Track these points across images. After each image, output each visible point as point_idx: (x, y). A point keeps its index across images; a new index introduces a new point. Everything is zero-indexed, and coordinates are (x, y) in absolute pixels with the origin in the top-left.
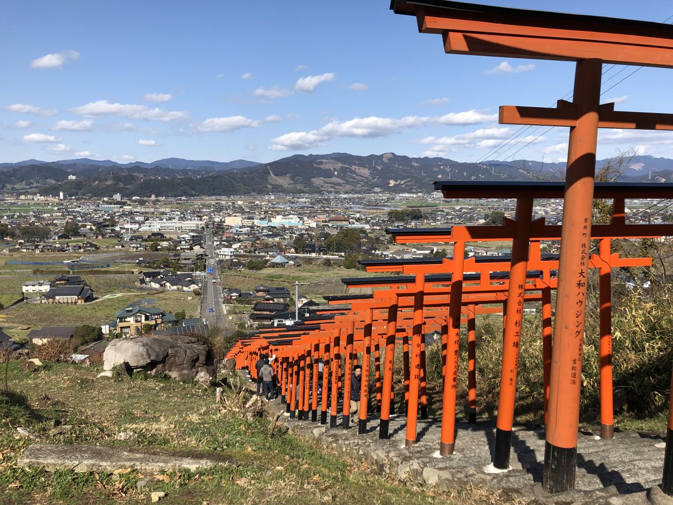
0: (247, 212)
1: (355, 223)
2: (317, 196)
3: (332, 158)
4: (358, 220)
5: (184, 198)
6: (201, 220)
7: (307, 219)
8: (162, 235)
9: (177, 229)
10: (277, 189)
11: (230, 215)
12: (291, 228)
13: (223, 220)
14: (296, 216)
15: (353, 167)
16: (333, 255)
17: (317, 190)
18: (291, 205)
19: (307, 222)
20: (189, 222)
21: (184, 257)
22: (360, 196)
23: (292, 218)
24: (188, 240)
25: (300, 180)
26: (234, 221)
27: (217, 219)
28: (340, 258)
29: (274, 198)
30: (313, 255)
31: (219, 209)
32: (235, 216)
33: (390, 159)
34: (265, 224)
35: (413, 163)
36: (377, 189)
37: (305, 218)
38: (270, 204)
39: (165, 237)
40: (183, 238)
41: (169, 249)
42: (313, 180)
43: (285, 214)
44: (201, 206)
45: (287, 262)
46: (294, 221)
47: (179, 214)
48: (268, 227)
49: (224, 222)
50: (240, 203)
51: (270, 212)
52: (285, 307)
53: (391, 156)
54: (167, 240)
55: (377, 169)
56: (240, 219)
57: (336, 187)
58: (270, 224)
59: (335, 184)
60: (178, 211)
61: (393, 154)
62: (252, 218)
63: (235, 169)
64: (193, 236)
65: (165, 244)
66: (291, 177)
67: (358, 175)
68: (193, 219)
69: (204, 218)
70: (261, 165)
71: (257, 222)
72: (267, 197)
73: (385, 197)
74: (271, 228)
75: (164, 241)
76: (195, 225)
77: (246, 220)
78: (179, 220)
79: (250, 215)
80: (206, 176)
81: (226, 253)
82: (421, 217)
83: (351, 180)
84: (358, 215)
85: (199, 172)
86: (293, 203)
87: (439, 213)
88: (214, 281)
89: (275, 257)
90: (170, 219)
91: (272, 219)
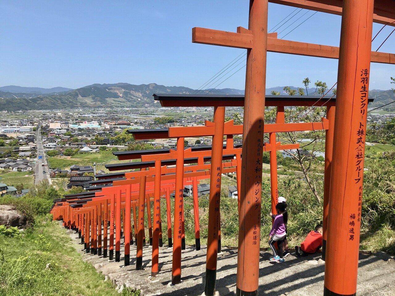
0: (64, 120)
1: (134, 125)
2: (109, 109)
3: (118, 86)
4: (136, 123)
5: (20, 111)
6: (33, 125)
7: (103, 124)
8: (6, 136)
9: (17, 131)
10: (84, 105)
11: (52, 122)
12: (93, 129)
13: (48, 125)
14: (96, 122)
15: (132, 92)
16: (120, 145)
17: (109, 106)
18: (93, 115)
19: (104, 125)
20: (25, 127)
21: (21, 150)
22: (136, 109)
23: (93, 123)
24: (24, 138)
25: (98, 100)
26: (55, 126)
27: (44, 125)
28: (125, 147)
29: (81, 110)
30: (108, 145)
31: (45, 118)
32: (57, 122)
33: (153, 87)
34: (76, 127)
35: (167, 90)
36: (146, 105)
37: (103, 123)
38: (79, 115)
39: (8, 137)
40: (21, 137)
41: (10, 145)
42: (106, 99)
43: (90, 120)
44: (33, 117)
45: (91, 151)
46: (95, 125)
47: (18, 122)
48: (78, 129)
49: (49, 126)
50: (59, 114)
51: (79, 120)
52: (90, 179)
53: (154, 85)
54: (10, 139)
55: (146, 93)
56: (59, 124)
57: (122, 104)
58: (79, 127)
59: (121, 102)
60: (17, 120)
61: (155, 84)
62: (68, 123)
63: (55, 93)
64: (28, 136)
65: (8, 141)
66: (92, 98)
67: (134, 96)
68: (28, 125)
69: (35, 124)
70: (72, 90)
71: (71, 126)
72: (77, 110)
73: (152, 109)
74: (80, 130)
75: (7, 139)
76: (29, 129)
77: (63, 125)
78: (17, 126)
79: (66, 122)
80: (36, 97)
81: (51, 146)
82: (173, 121)
83: (130, 99)
84: (136, 121)
85: (31, 95)
86: (94, 114)
87: (184, 119)
88: (43, 164)
89: (83, 148)
90: (12, 125)
91: (80, 124)
